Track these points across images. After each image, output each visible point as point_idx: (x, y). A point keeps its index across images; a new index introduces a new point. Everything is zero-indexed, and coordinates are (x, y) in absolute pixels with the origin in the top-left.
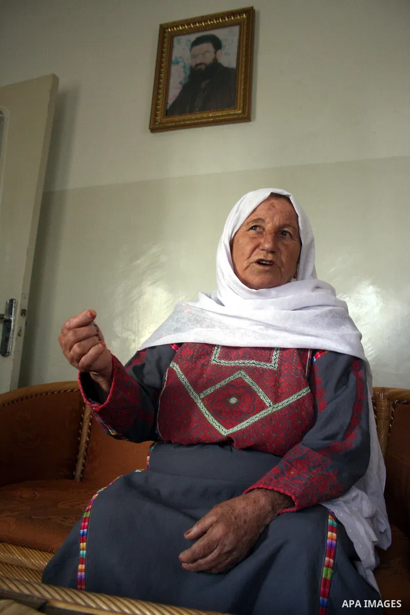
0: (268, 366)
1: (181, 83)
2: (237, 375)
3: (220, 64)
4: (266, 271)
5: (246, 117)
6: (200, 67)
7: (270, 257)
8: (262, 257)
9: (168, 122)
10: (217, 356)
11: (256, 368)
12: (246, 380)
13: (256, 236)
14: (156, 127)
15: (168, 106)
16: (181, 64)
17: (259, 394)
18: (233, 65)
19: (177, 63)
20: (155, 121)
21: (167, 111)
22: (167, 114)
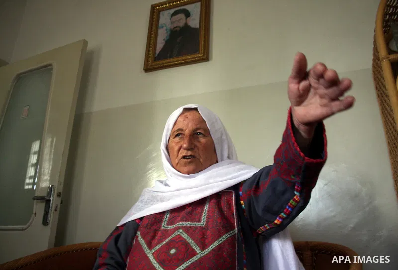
0: (198, 224)
1: (164, 40)
2: (176, 233)
3: (189, 26)
4: (190, 162)
5: (206, 58)
6: (176, 29)
7: (189, 153)
8: (184, 154)
9: (155, 65)
10: (165, 223)
11: (190, 227)
12: (183, 236)
13: (179, 141)
14: (148, 69)
15: (156, 55)
16: (165, 28)
17: (191, 245)
18: (198, 26)
19: (162, 27)
20: (147, 65)
21: (155, 57)
22: (155, 60)
